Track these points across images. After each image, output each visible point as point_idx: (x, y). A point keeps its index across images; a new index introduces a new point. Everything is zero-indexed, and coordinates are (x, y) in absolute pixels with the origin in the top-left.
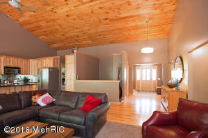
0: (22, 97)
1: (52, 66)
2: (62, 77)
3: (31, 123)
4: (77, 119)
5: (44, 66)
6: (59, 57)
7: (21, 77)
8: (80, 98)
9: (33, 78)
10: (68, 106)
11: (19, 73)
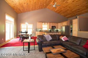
0: (57, 36)
1: (66, 25)
2: (71, 29)
3: (60, 46)
4: (81, 51)
5: (63, 25)
6: (69, 21)
7: (56, 29)
8: (82, 41)
9: (59, 30)
10: (75, 43)
11: (55, 28)
